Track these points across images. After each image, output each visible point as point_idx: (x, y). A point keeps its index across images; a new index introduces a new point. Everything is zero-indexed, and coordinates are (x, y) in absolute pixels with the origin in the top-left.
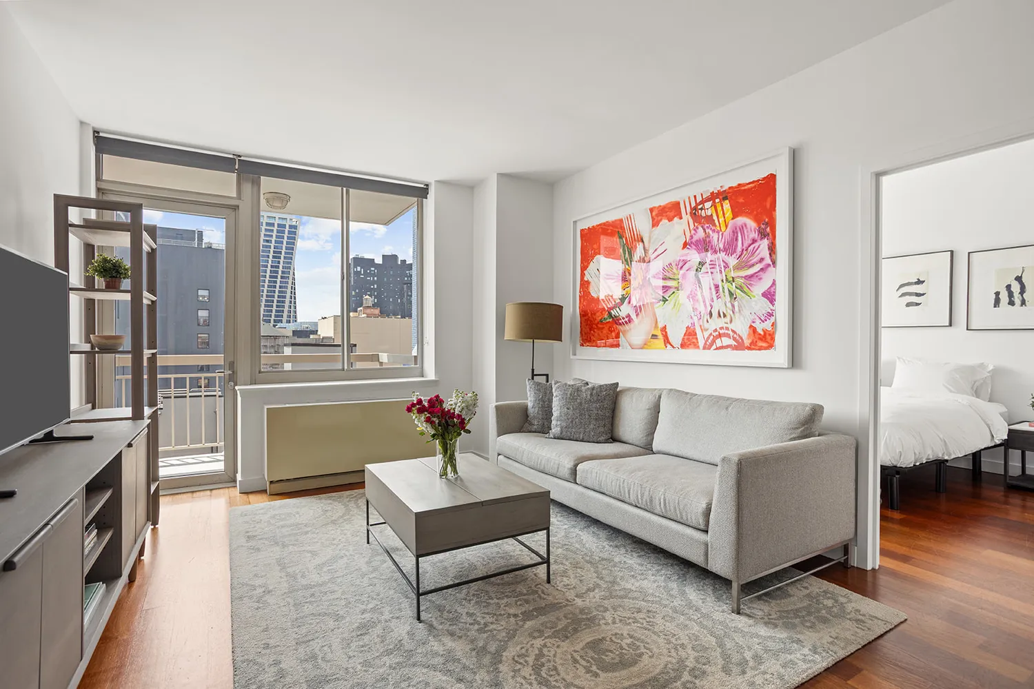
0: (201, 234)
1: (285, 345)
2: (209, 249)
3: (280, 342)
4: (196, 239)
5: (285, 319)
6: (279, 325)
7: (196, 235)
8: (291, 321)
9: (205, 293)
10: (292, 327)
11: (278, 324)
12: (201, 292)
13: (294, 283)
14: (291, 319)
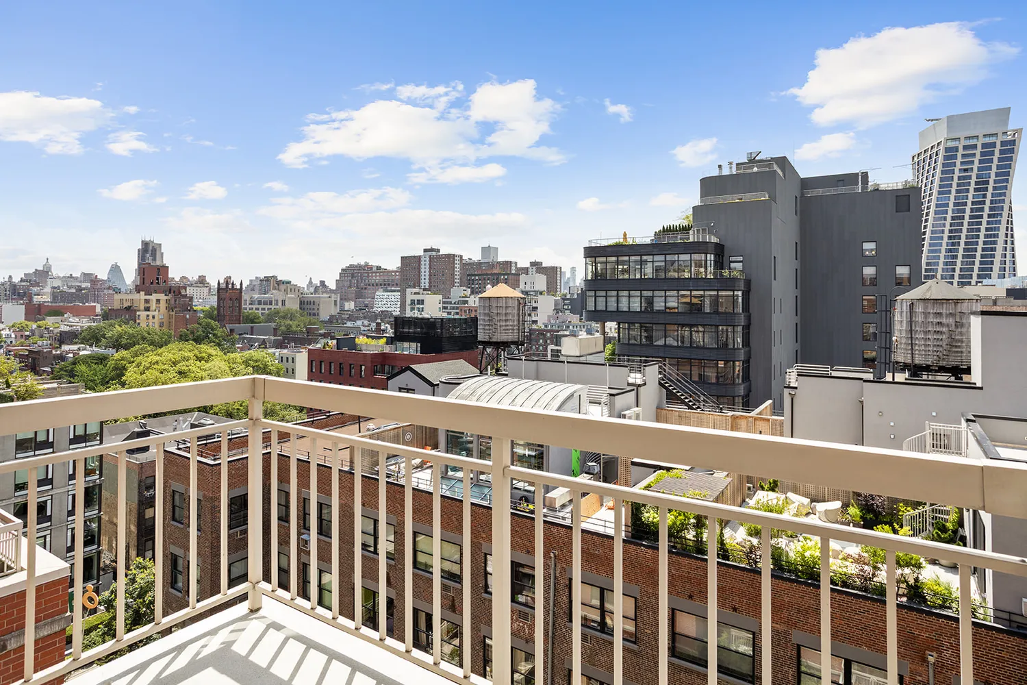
0: (865, 176)
1: (974, 313)
2: (877, 192)
3: (964, 307)
4: (860, 184)
5: (995, 273)
6: (986, 281)
7: (860, 177)
8: (1007, 275)
9: (872, 245)
10: (1008, 283)
11: (984, 280)
12: (867, 246)
13: (1010, 216)
14: (1007, 273)
